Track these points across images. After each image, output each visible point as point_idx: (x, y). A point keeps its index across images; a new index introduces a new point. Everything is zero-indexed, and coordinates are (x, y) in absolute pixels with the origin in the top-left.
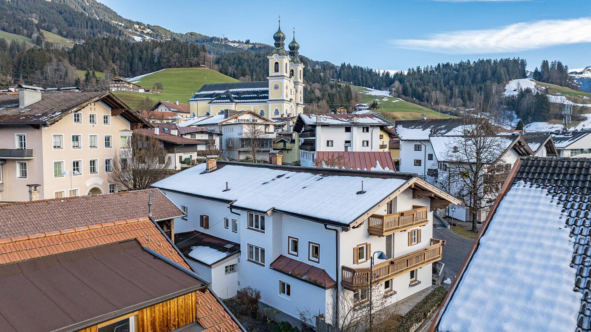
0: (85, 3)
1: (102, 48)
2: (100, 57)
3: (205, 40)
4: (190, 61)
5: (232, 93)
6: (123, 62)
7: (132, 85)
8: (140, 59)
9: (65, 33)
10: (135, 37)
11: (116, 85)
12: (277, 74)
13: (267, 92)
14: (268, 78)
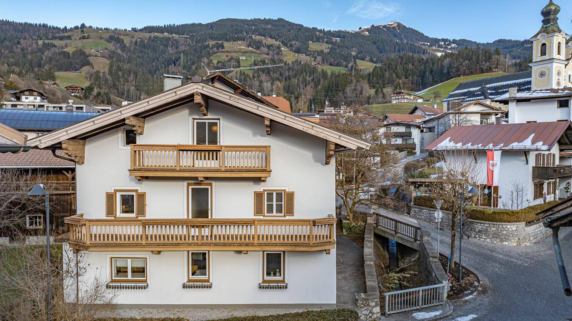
0: (396, 31)
1: (397, 66)
2: (394, 75)
3: (515, 45)
4: (481, 67)
5: (489, 88)
6: (415, 77)
7: (412, 96)
8: (431, 72)
9: (375, 59)
10: (438, 53)
11: (397, 97)
12: (544, 58)
13: (530, 83)
14: (530, 65)
